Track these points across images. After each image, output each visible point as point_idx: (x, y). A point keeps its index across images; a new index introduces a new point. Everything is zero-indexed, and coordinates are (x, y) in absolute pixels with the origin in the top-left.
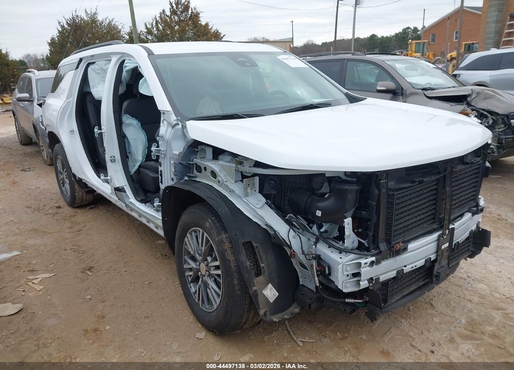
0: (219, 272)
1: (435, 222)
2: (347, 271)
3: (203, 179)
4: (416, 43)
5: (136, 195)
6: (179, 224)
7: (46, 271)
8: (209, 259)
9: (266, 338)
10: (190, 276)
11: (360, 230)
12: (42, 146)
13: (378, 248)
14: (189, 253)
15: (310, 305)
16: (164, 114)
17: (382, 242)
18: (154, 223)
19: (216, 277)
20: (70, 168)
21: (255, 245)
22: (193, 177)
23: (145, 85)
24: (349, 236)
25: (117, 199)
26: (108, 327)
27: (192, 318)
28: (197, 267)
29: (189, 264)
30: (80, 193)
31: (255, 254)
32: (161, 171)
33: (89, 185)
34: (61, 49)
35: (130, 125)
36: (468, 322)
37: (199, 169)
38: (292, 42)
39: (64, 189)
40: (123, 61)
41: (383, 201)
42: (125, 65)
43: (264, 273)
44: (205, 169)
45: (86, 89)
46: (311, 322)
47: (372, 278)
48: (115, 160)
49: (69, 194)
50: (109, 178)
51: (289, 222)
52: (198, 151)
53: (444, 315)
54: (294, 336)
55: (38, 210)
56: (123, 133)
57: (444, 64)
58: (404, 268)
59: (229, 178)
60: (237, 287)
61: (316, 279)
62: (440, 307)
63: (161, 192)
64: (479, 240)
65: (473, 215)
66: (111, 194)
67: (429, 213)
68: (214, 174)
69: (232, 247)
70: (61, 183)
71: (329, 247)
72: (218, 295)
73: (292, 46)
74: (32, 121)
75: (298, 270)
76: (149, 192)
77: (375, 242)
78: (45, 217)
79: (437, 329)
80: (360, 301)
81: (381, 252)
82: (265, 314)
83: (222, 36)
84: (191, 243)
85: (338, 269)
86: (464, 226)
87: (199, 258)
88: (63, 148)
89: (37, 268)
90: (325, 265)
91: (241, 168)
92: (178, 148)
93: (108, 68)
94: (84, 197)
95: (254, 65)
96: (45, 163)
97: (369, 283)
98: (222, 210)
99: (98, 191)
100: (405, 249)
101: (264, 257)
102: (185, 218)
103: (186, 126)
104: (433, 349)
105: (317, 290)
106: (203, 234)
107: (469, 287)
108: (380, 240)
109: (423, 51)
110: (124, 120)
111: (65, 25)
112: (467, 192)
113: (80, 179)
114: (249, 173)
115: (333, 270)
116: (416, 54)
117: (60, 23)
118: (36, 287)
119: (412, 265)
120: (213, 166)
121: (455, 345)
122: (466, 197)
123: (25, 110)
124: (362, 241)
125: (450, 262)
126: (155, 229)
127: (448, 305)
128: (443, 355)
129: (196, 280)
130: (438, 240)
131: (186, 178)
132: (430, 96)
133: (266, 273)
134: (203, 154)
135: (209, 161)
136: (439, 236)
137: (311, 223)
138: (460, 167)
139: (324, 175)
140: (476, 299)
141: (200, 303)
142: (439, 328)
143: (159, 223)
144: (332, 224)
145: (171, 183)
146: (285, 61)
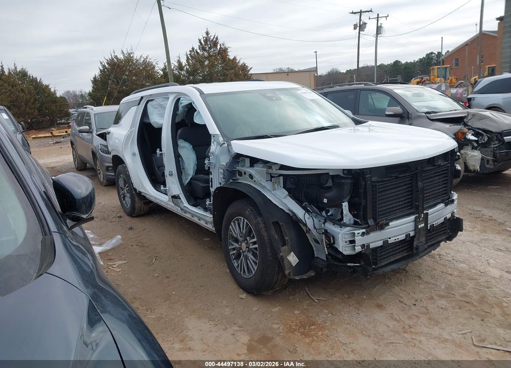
0: (256, 246)
1: (412, 208)
2: (345, 238)
3: (243, 180)
4: (438, 68)
5: (189, 202)
6: (226, 215)
7: (121, 260)
8: (248, 238)
9: (291, 298)
10: (234, 254)
11: (355, 212)
12: (99, 170)
13: (367, 223)
14: (233, 236)
15: (322, 268)
16: (214, 136)
17: (370, 219)
18: (203, 220)
19: (254, 250)
20: (132, 184)
21: (281, 224)
22: (236, 180)
23: (198, 117)
24: (346, 215)
25: (173, 205)
26: (174, 293)
27: (235, 286)
28: (240, 246)
29: (233, 245)
30: (139, 204)
31: (281, 232)
32: (211, 178)
33: (147, 196)
34: (103, 86)
35: (184, 147)
36: (446, 288)
37: (240, 174)
38: (316, 71)
39: (124, 202)
40: (179, 99)
41: (369, 190)
42: (180, 102)
44: (245, 173)
45: (146, 121)
46: (325, 289)
47: (364, 245)
48: (172, 174)
49: (129, 206)
50: (167, 188)
51: (304, 208)
52: (239, 162)
53: (428, 283)
54: (311, 296)
55: (104, 219)
56: (178, 153)
57: (465, 88)
58: (389, 240)
59: (262, 179)
60: (270, 254)
61: (326, 249)
62: (426, 278)
63: (212, 193)
64: (453, 227)
65: (446, 205)
66: (168, 201)
67: (407, 201)
68: (251, 177)
69: (265, 227)
70: (122, 198)
71: (334, 225)
72: (255, 263)
73: (316, 75)
74: (92, 149)
75: (313, 246)
76: (199, 198)
77: (365, 220)
78: (111, 224)
80: (358, 265)
81: (369, 226)
82: (289, 274)
83: (249, 69)
84: (235, 229)
85: (338, 237)
86: (438, 214)
87: (241, 239)
88: (126, 167)
89: (113, 257)
90: (330, 236)
91: (270, 171)
92: (225, 160)
94: (142, 208)
95: (279, 99)
96: (101, 184)
97: (362, 248)
98: (258, 200)
99: (156, 201)
100: (387, 224)
101: (288, 233)
102: (229, 211)
103: (231, 145)
104: (416, 303)
105: (327, 258)
106: (244, 221)
107: (452, 266)
108: (368, 218)
109: (446, 76)
110: (179, 144)
111: (106, 65)
112: (439, 188)
113: (140, 193)
114: (276, 174)
115: (336, 240)
116: (439, 79)
117: (101, 63)
118: (116, 269)
119: (395, 238)
120: (250, 171)
121: (433, 301)
122: (438, 191)
123: (84, 139)
124: (357, 220)
125: (428, 240)
126: (205, 225)
127: (433, 277)
128: (423, 307)
129: (238, 256)
130: (415, 221)
131: (231, 181)
132: (432, 119)
133: (289, 244)
134: (243, 163)
135: (248, 167)
136: (416, 218)
137: (321, 210)
138: (430, 168)
139: (328, 174)
140: (456, 273)
141: (242, 273)
142: (422, 291)
143: (209, 220)
144: (336, 209)
145: (219, 186)
146: (303, 95)
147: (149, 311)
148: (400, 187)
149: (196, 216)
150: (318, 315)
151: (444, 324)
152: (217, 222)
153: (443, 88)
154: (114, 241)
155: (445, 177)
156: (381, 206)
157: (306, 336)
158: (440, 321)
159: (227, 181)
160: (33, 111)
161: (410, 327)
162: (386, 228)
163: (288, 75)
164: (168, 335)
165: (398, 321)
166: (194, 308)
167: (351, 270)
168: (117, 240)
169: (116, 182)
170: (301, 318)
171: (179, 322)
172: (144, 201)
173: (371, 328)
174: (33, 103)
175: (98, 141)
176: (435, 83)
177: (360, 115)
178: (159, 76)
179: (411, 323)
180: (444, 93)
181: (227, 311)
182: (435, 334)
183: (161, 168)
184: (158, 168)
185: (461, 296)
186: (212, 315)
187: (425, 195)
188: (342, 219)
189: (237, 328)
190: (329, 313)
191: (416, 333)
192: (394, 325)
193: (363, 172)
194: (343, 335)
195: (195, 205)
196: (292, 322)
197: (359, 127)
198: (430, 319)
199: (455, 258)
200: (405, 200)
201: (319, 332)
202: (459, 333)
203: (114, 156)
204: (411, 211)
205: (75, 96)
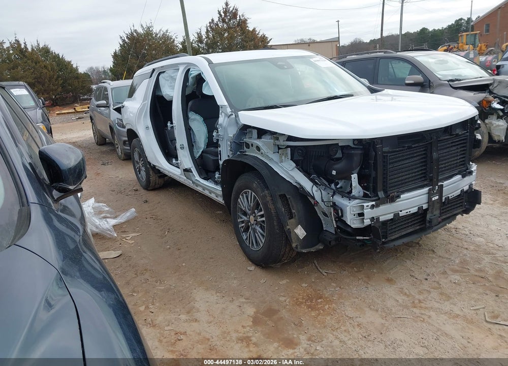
0: (264, 219)
1: (426, 180)
2: (353, 211)
3: (250, 152)
4: (467, 35)
5: (200, 175)
6: (234, 189)
7: (134, 232)
8: (256, 211)
9: (299, 270)
10: (243, 227)
11: (365, 185)
12: (117, 144)
13: (377, 195)
14: (242, 209)
15: (330, 242)
16: (222, 107)
17: (380, 191)
18: (214, 193)
19: (261, 223)
20: (146, 157)
21: (288, 197)
22: (244, 152)
23: (207, 87)
24: (355, 187)
25: (185, 178)
26: (184, 264)
27: (244, 259)
28: (248, 219)
29: (241, 218)
30: (154, 177)
31: (289, 205)
32: (220, 151)
33: (162, 170)
34: (123, 61)
35: (194, 120)
36: (461, 262)
37: (248, 146)
38: (339, 41)
39: (140, 175)
40: (189, 70)
41: (380, 160)
42: (190, 72)
43: (295, 216)
44: (252, 145)
45: (158, 93)
46: (334, 262)
47: (373, 217)
48: (183, 148)
49: (144, 180)
50: (179, 162)
51: (312, 180)
52: (246, 133)
53: (442, 257)
54: (320, 269)
55: (121, 192)
56: (189, 126)
57: (495, 55)
58: (400, 213)
59: (269, 151)
60: (277, 227)
61: (334, 222)
62: (440, 252)
63: (221, 166)
64: (470, 199)
65: (464, 176)
66: (181, 175)
67: (420, 173)
68: (258, 148)
69: (272, 200)
70: (137, 172)
71: (342, 197)
72: (263, 236)
73: (338, 45)
74: (109, 123)
75: (322, 219)
77: (375, 192)
78: (127, 197)
79: (434, 266)
80: (368, 238)
81: (379, 199)
82: (297, 247)
83: (268, 40)
84: (244, 202)
85: (347, 210)
86: (454, 186)
87: (249, 212)
88: (140, 141)
89: (127, 230)
90: (338, 208)
91: (277, 143)
92: (232, 132)
93: (177, 76)
94: (157, 182)
95: (290, 67)
96: (120, 158)
97: (371, 221)
98: (264, 172)
99: (169, 174)
100: (398, 197)
101: (295, 206)
102: (238, 184)
103: (238, 116)
104: (427, 277)
105: (336, 232)
106: (251, 193)
107: (469, 240)
108: (378, 190)
109: (475, 43)
110: (190, 116)
111: (126, 39)
112: (456, 158)
113: (154, 167)
114: (283, 145)
115: (344, 212)
116: (467, 46)
117: (121, 38)
118: (129, 241)
119: (407, 211)
120: (258, 143)
121: (446, 276)
122: (455, 162)
123: (102, 114)
124: (367, 192)
125: (443, 213)
126: (216, 198)
127: (447, 251)
128: (435, 281)
129: (247, 229)
130: (428, 193)
131: (238, 153)
132: (456, 86)
133: (296, 216)
134: (250, 134)
135: (255, 139)
136: (429, 190)
137: (330, 182)
138: (446, 137)
139: (337, 144)
140: (472, 248)
141: (251, 245)
142: (436, 265)
143: (219, 193)
144: (345, 181)
145: (227, 158)
146: (316, 63)
147: (159, 282)
148: (412, 157)
149: (208, 190)
150: (326, 289)
151: (456, 299)
152: (227, 194)
153: (472, 56)
154: (128, 214)
155: (463, 147)
156: (392, 177)
157: (312, 310)
158: (452, 296)
159: (234, 154)
160: (56, 87)
161: (420, 301)
162: (397, 200)
163: (309, 45)
164: (176, 307)
165: (408, 296)
166: (203, 280)
167: (360, 243)
168: (131, 212)
169: (132, 156)
170: (308, 291)
171: (187, 294)
172: (159, 175)
173: (380, 302)
174: (57, 80)
175: (114, 115)
176: (463, 51)
177: (379, 84)
178: (178, 50)
179: (421, 297)
180: (472, 61)
181: (235, 283)
182: (446, 309)
183: (173, 141)
184: (172, 141)
185: (476, 271)
186: (220, 286)
187: (441, 166)
188: (351, 192)
189: (244, 300)
190: (337, 286)
191: (426, 308)
192: (403, 300)
193: (374, 142)
194: (351, 309)
195: (206, 179)
196: (299, 295)
197: (374, 96)
198: (441, 294)
199: (472, 232)
200: (418, 171)
201: (326, 305)
202: (472, 309)
203: (129, 130)
204: (426, 183)
205: (98, 72)
